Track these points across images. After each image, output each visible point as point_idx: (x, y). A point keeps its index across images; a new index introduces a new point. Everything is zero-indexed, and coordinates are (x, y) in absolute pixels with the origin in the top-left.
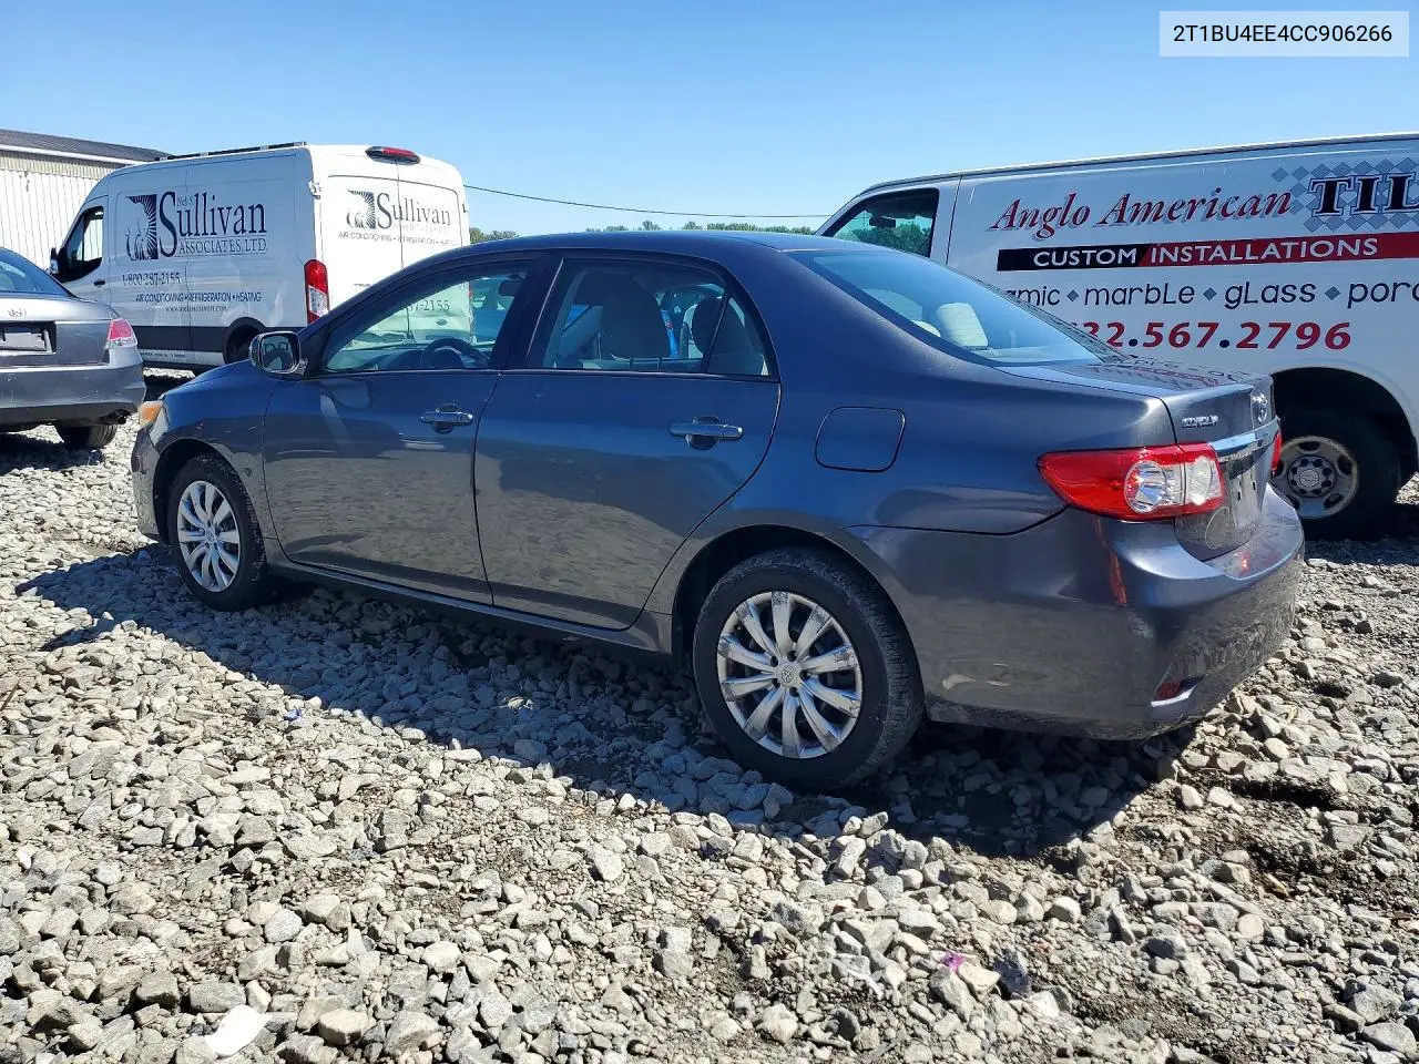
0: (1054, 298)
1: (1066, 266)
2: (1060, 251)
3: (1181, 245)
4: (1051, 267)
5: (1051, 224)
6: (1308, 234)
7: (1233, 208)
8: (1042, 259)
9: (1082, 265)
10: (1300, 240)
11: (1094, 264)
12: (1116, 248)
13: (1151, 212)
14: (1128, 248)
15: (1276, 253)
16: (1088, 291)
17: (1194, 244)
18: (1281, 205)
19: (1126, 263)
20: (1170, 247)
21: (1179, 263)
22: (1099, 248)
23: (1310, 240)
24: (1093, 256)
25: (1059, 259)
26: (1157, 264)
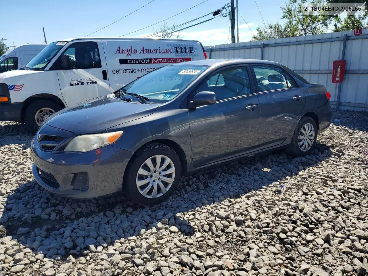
0: (135, 71)
1: (136, 63)
2: (133, 60)
3: (157, 59)
4: (132, 63)
5: (130, 53)
6: (176, 57)
7: (163, 51)
8: (130, 61)
9: (139, 63)
10: (175, 58)
11: (141, 63)
12: (145, 59)
13: (149, 51)
14: (147, 59)
15: (172, 61)
16: (142, 69)
17: (159, 59)
18: (170, 51)
19: (148, 63)
20: (155, 59)
21: (157, 63)
22: (141, 59)
23: (177, 59)
24: (141, 61)
25: (134, 62)
26: (153, 63)
